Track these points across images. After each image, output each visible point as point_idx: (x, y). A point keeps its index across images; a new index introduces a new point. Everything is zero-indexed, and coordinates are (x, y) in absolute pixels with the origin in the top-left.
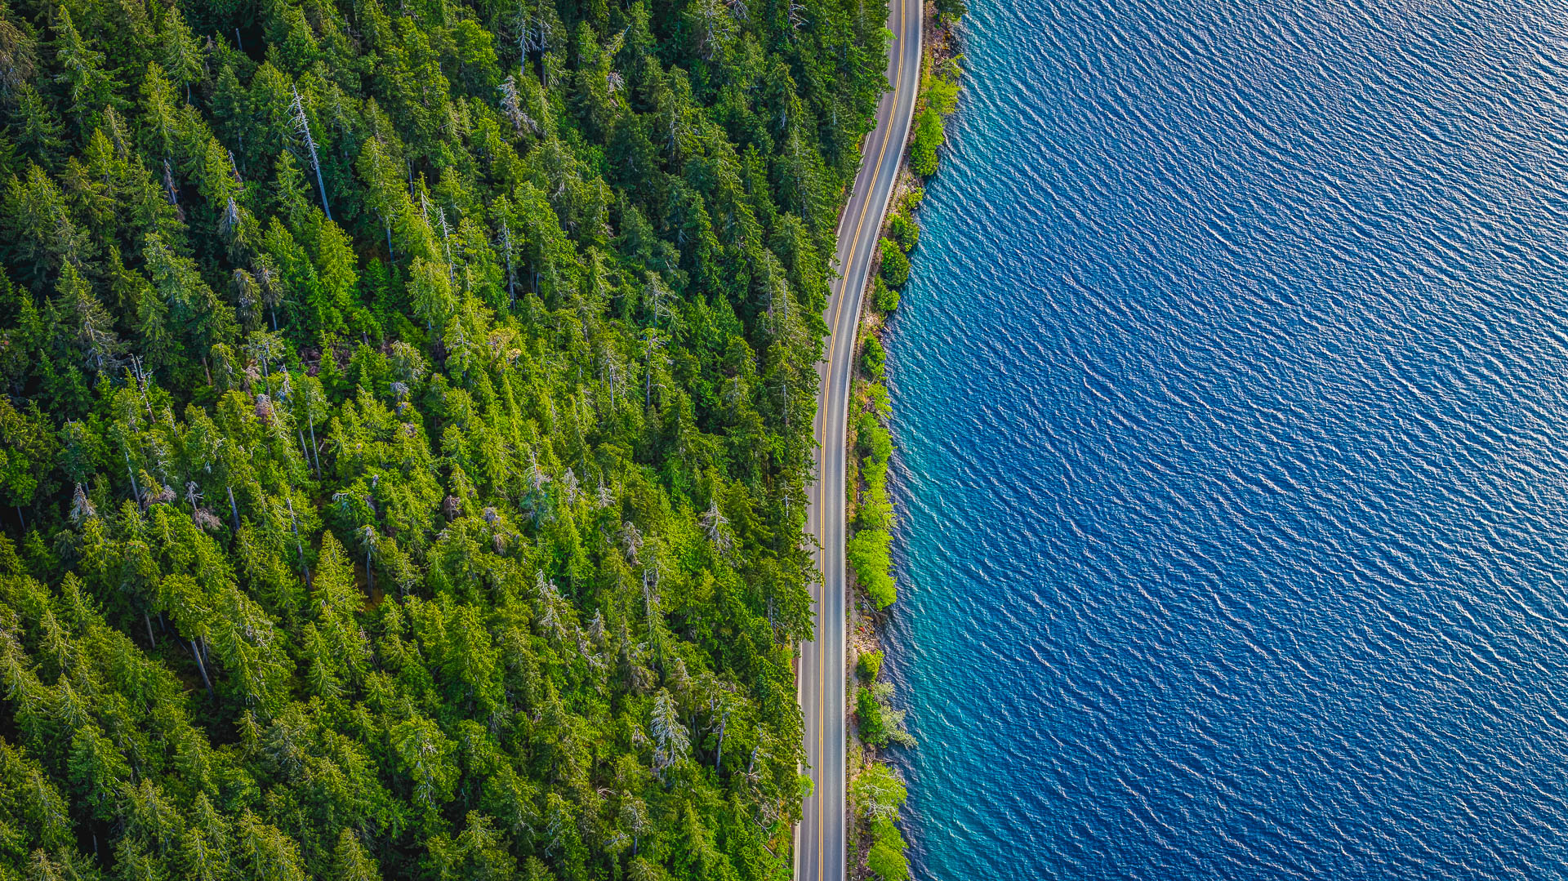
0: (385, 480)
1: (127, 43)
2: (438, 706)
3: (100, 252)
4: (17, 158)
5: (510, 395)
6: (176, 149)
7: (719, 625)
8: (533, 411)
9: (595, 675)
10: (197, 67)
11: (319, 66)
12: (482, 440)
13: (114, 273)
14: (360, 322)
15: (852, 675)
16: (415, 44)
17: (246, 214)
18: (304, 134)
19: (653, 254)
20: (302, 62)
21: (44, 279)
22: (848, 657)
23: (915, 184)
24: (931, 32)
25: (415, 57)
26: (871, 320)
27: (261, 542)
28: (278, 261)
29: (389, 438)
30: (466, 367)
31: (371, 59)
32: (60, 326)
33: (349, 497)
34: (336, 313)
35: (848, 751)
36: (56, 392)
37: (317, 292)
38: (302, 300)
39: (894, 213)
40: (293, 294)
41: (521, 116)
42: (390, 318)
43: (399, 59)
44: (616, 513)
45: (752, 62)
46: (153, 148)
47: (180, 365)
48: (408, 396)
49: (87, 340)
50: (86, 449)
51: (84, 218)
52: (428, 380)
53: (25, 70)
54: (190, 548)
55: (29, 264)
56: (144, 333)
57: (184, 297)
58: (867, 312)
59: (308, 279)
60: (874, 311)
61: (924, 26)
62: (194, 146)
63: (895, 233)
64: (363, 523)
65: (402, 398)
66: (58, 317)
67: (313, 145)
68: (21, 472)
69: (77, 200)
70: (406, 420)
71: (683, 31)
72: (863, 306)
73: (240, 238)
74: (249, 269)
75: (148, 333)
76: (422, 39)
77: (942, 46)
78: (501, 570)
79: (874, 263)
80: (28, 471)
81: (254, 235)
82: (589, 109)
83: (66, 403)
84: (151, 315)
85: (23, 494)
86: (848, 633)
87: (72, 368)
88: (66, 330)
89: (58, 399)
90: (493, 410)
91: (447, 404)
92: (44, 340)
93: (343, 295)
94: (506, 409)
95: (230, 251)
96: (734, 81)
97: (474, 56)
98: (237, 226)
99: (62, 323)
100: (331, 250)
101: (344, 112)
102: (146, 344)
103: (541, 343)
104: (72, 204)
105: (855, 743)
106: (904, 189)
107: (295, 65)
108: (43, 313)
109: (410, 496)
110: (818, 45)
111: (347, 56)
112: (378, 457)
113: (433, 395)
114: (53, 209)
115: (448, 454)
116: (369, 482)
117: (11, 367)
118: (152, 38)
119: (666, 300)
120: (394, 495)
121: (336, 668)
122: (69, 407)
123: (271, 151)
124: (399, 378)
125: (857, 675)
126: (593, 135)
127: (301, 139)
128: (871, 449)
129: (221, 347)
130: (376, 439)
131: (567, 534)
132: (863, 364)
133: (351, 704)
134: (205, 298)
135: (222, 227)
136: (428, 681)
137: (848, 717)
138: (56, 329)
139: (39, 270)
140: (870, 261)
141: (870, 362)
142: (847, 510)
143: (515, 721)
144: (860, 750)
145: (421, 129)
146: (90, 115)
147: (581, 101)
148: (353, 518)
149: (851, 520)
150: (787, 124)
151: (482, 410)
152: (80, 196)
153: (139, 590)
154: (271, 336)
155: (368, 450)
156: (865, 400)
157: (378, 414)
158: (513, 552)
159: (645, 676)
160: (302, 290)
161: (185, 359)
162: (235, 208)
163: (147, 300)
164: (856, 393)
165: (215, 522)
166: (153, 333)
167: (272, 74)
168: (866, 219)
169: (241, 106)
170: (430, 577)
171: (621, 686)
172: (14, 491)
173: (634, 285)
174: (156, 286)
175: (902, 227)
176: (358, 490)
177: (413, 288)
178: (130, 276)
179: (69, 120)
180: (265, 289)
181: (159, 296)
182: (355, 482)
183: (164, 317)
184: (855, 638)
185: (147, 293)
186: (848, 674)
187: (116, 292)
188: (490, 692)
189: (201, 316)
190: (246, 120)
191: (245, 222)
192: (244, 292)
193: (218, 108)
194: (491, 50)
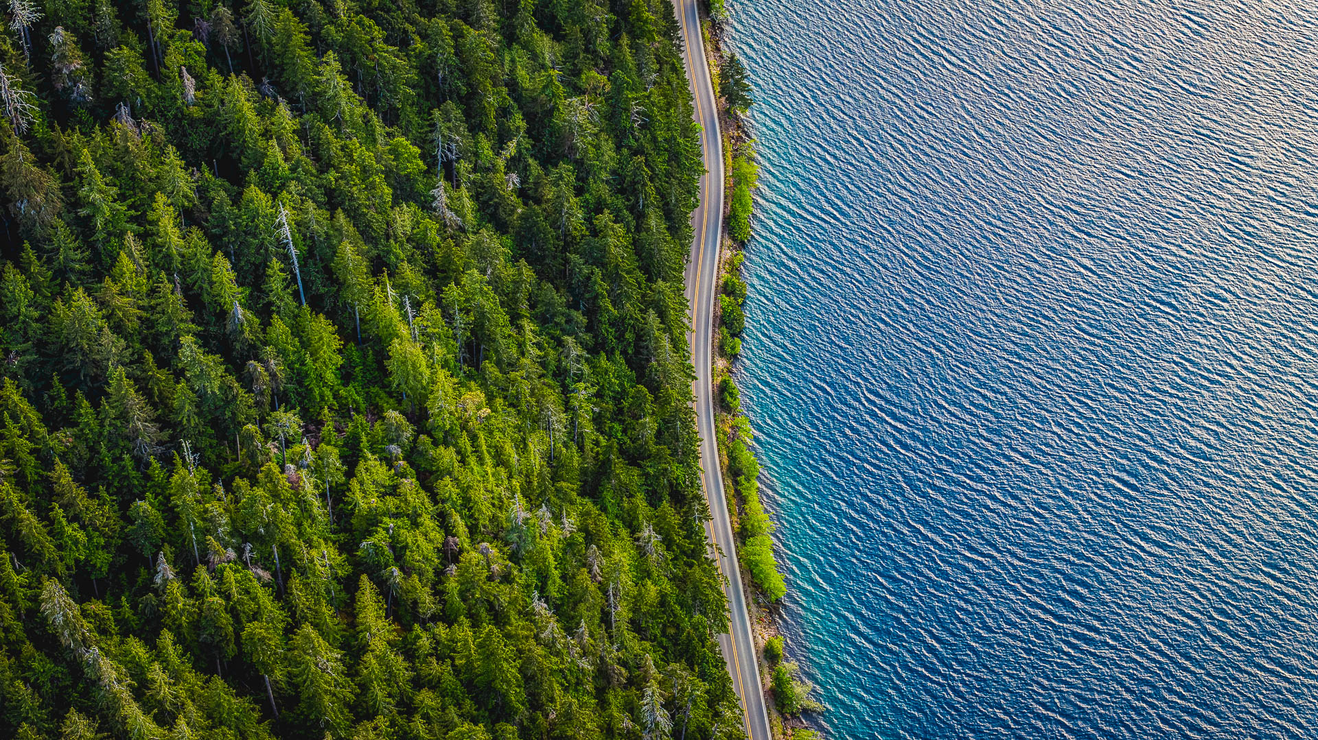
0: (399, 527)
1: (133, 178)
2: (475, 713)
3: (136, 356)
4: (54, 283)
5: (484, 448)
6: (182, 263)
7: (664, 626)
8: (500, 460)
9: (584, 675)
10: (191, 194)
11: (293, 185)
12: (469, 487)
13: (150, 373)
14: (346, 398)
15: (762, 658)
16: (364, 161)
17: (249, 315)
18: (288, 243)
19: (567, 322)
20: (278, 183)
21: (89, 384)
22: (756, 644)
23: (735, 248)
24: (726, 122)
25: (365, 171)
26: (721, 363)
27: (306, 589)
28: (282, 352)
29: (393, 491)
30: (448, 427)
31: (332, 176)
32: (113, 422)
33: (374, 545)
34: (328, 393)
35: (770, 721)
36: (113, 479)
37: (313, 376)
38: (300, 383)
39: (723, 273)
40: (292, 379)
41: (449, 214)
42: (367, 393)
43: (353, 175)
44: (580, 538)
45: (606, 158)
46: (164, 265)
47: (211, 446)
48: (401, 456)
49: (136, 430)
50: (152, 524)
51: (118, 329)
52: (415, 441)
53: (54, 207)
54: (253, 599)
55: (76, 372)
56: (181, 422)
57: (214, 387)
58: (717, 358)
59: (305, 365)
60: (722, 356)
61: (719, 118)
62: (198, 261)
63: (727, 289)
64: (387, 566)
65: (397, 459)
66: (112, 413)
67: (294, 251)
68: (97, 549)
69: (112, 314)
70: (404, 476)
71: (551, 136)
72: (713, 353)
73: (246, 334)
74: (260, 361)
75: (185, 422)
76: (368, 157)
77: (736, 134)
78: (504, 595)
79: (715, 316)
80: (103, 548)
81: (256, 332)
82: (497, 206)
83: (122, 486)
84: (187, 406)
85: (102, 566)
86: (752, 624)
87: (126, 456)
88: (119, 424)
89: (116, 484)
90: (472, 460)
91: (434, 459)
92: (101, 434)
93: (330, 376)
94: (481, 460)
95: (238, 347)
96: (595, 174)
97: (407, 168)
98: (242, 325)
99: (114, 419)
100: (321, 338)
101: (318, 222)
102: (181, 431)
103: (499, 401)
104: (108, 317)
105: (775, 715)
106: (728, 254)
107: (272, 187)
108: (99, 412)
109: (421, 539)
110: (654, 140)
111: (312, 175)
112: (388, 509)
113: (421, 454)
114: (93, 323)
115: (443, 502)
116: (387, 530)
117: (75, 460)
118: (153, 172)
119: (578, 359)
120: (409, 540)
121: (389, 689)
122: (125, 490)
123: (259, 260)
124: (391, 441)
125: (766, 658)
126: (501, 227)
127: (284, 248)
128: (740, 470)
129: (250, 427)
130: (384, 495)
131: (545, 559)
132: (723, 400)
133: (407, 718)
134: (230, 388)
135: (229, 328)
136: (463, 693)
137: (765, 693)
138: (110, 425)
139: (85, 376)
140: (711, 315)
141: (729, 399)
142: (731, 522)
143: (533, 720)
144: (780, 719)
145: (375, 231)
146: (109, 241)
147: (491, 199)
148: (379, 562)
149: (736, 530)
150: (643, 206)
151: (463, 461)
152: (113, 310)
153: (217, 639)
154: (289, 415)
155: (380, 504)
156: (729, 430)
157: (381, 473)
158: (507, 579)
159: (621, 673)
160: (298, 374)
161: (215, 441)
162: (240, 311)
163: (182, 393)
164: (720, 425)
165: (266, 576)
166: (189, 421)
167: (256, 195)
168: (701, 282)
169: (235, 224)
170: (448, 605)
171: (602, 683)
172: (94, 566)
173: (554, 349)
174: (188, 380)
175: (734, 284)
176: (379, 538)
177: (391, 366)
178: (162, 375)
179: (92, 246)
180: (273, 376)
181: (192, 389)
182: (377, 532)
183: (197, 407)
184: (758, 627)
185: (183, 387)
186: (758, 658)
187: (152, 389)
188: (516, 696)
189: (228, 403)
190: (238, 236)
191: (248, 321)
192: (257, 380)
193: (214, 227)
194: (421, 163)
